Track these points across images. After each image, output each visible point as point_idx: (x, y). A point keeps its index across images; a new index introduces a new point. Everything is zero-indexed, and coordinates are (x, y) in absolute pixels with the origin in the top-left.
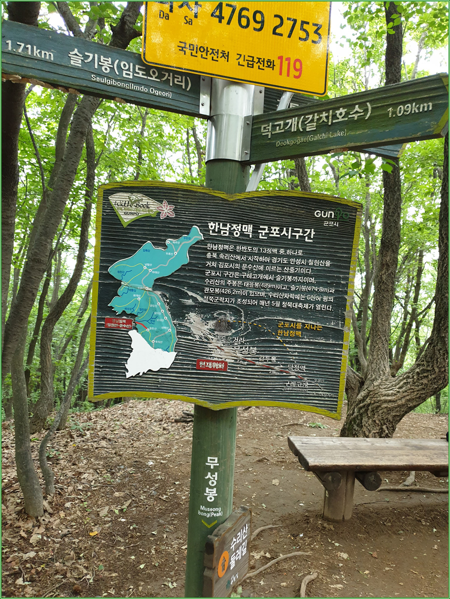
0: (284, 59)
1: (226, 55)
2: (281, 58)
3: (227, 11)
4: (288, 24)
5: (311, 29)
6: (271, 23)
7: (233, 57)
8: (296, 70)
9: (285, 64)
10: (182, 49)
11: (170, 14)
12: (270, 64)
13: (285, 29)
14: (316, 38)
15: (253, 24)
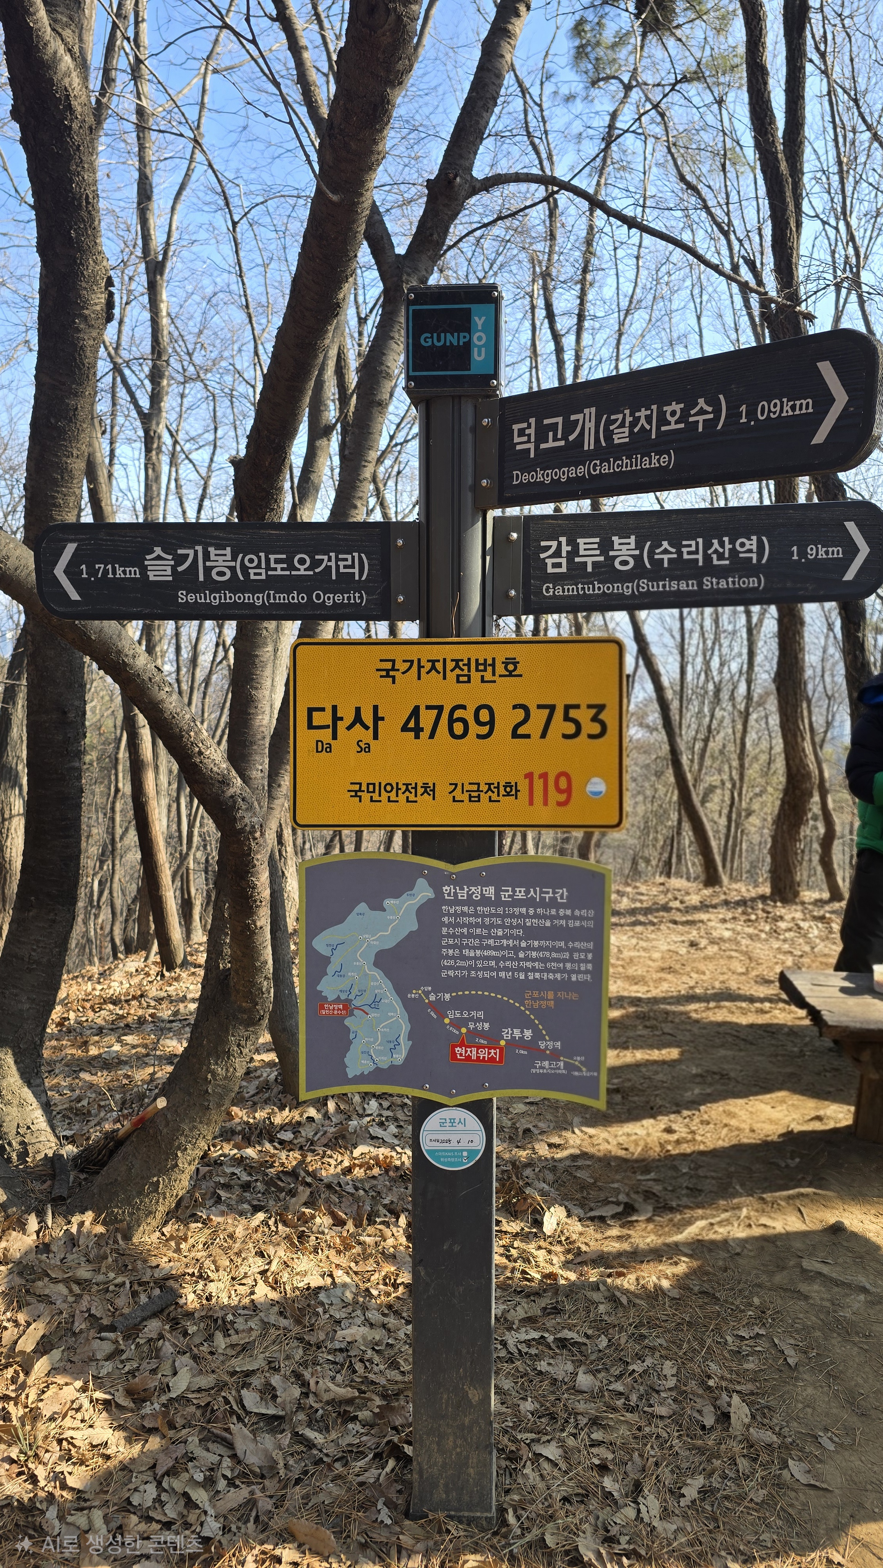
0: (536, 777)
1: (429, 790)
2: (529, 776)
3: (427, 719)
4: (539, 717)
5: (584, 716)
6: (506, 719)
7: (442, 790)
8: (559, 790)
9: (538, 784)
10: (356, 794)
11: (333, 742)
12: (511, 790)
13: (534, 727)
14: (596, 729)
15: (475, 729)
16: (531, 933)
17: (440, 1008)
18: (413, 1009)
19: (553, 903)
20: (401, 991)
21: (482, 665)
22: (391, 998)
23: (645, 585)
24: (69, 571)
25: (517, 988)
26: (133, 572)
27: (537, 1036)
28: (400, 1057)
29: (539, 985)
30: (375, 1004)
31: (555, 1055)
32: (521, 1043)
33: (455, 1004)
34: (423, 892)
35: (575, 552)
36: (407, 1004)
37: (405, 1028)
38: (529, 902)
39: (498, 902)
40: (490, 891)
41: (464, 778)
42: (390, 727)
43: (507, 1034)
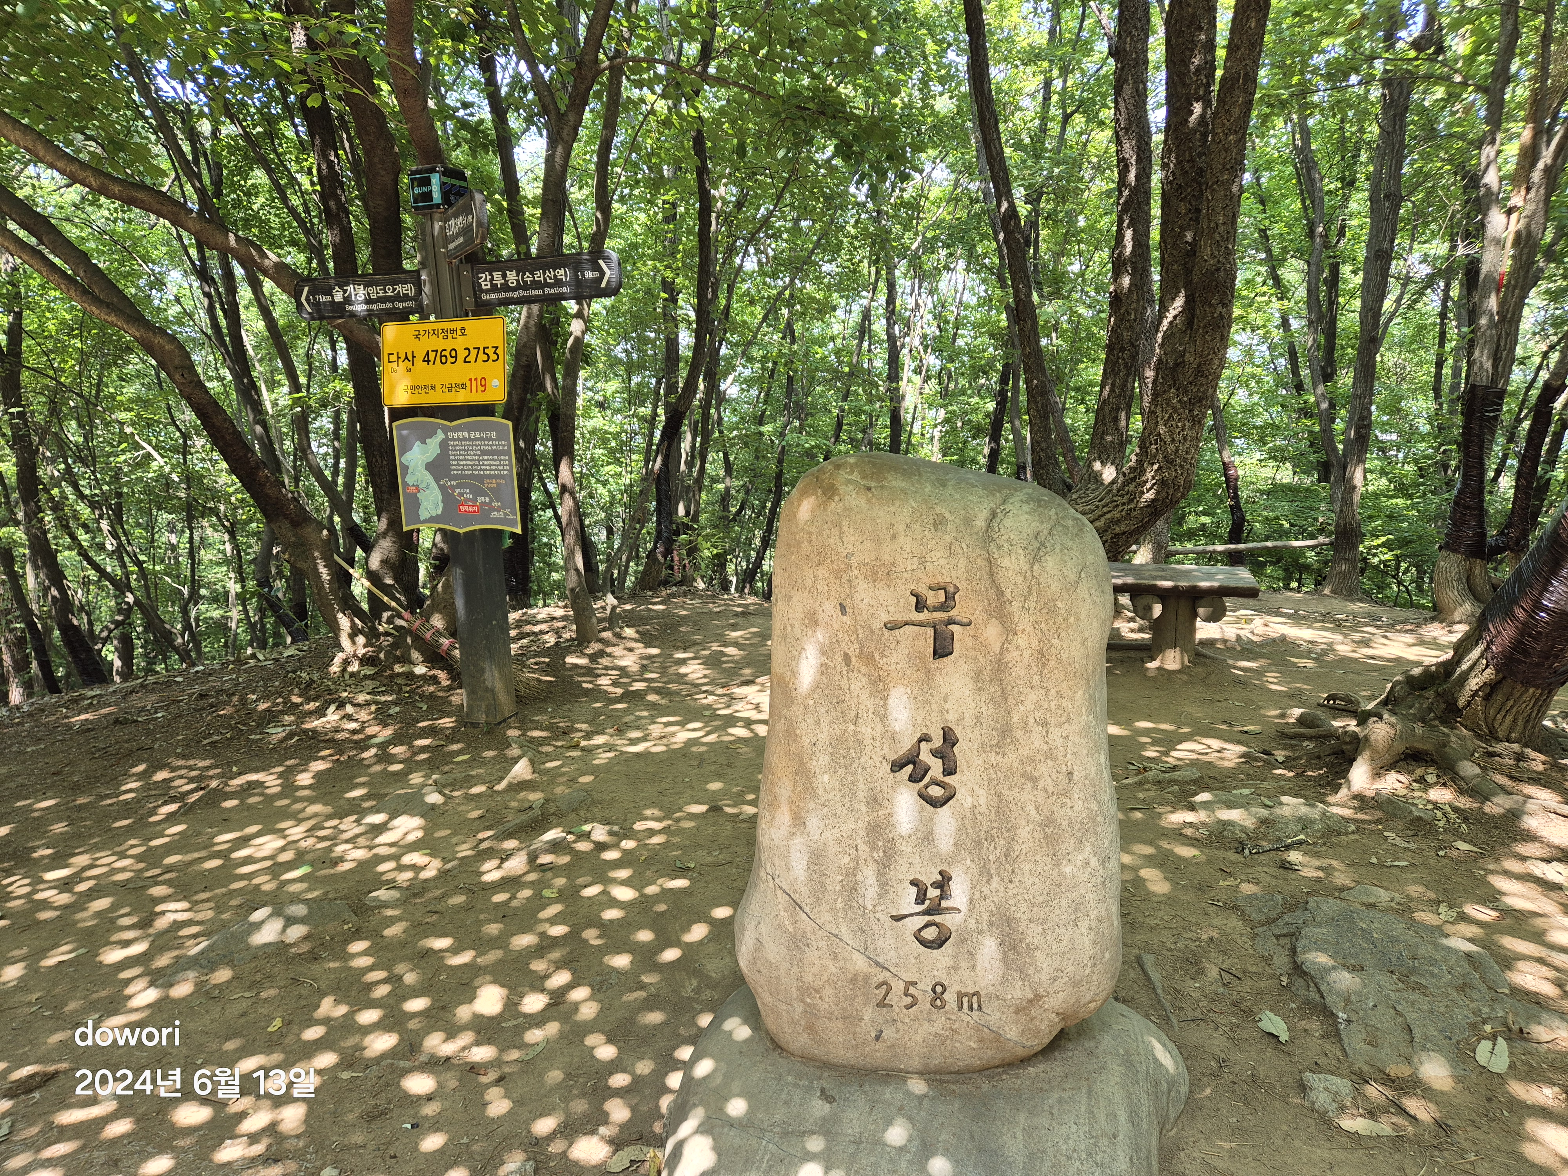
0: (473, 380)
1: (433, 387)
2: (470, 379)
3: (432, 355)
4: (474, 353)
5: (490, 351)
6: (462, 354)
7: (438, 387)
8: (481, 386)
9: (474, 383)
10: (406, 391)
11: (397, 369)
12: (464, 386)
13: (472, 358)
14: (495, 357)
15: (450, 360)
16: (484, 453)
17: (453, 488)
18: (442, 488)
19: (491, 439)
20: (437, 480)
21: (453, 331)
22: (434, 484)
23: (522, 293)
24: (307, 300)
25: (481, 478)
26: (329, 298)
27: (491, 501)
28: (439, 512)
29: (490, 477)
30: (428, 486)
31: (498, 510)
32: (485, 503)
33: (459, 486)
34: (440, 436)
35: (492, 279)
36: (440, 486)
37: (440, 497)
38: (481, 439)
39: (469, 439)
40: (466, 434)
41: (446, 382)
42: (418, 361)
43: (479, 499)
